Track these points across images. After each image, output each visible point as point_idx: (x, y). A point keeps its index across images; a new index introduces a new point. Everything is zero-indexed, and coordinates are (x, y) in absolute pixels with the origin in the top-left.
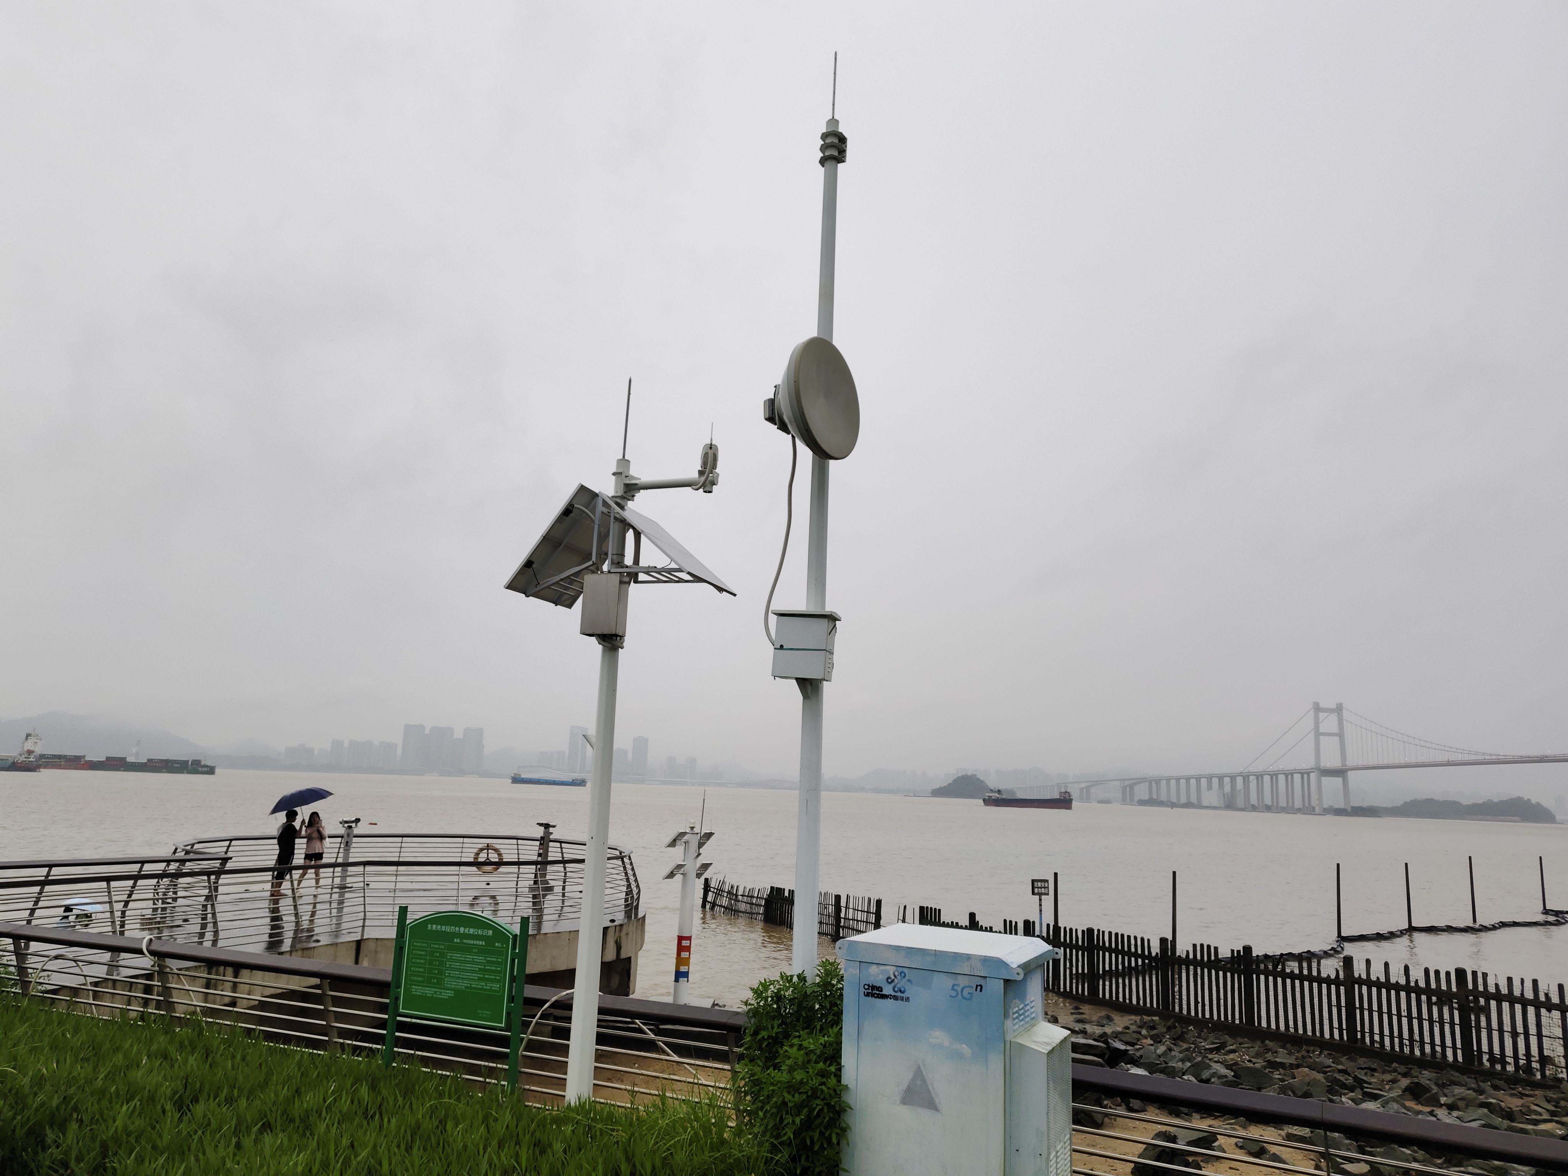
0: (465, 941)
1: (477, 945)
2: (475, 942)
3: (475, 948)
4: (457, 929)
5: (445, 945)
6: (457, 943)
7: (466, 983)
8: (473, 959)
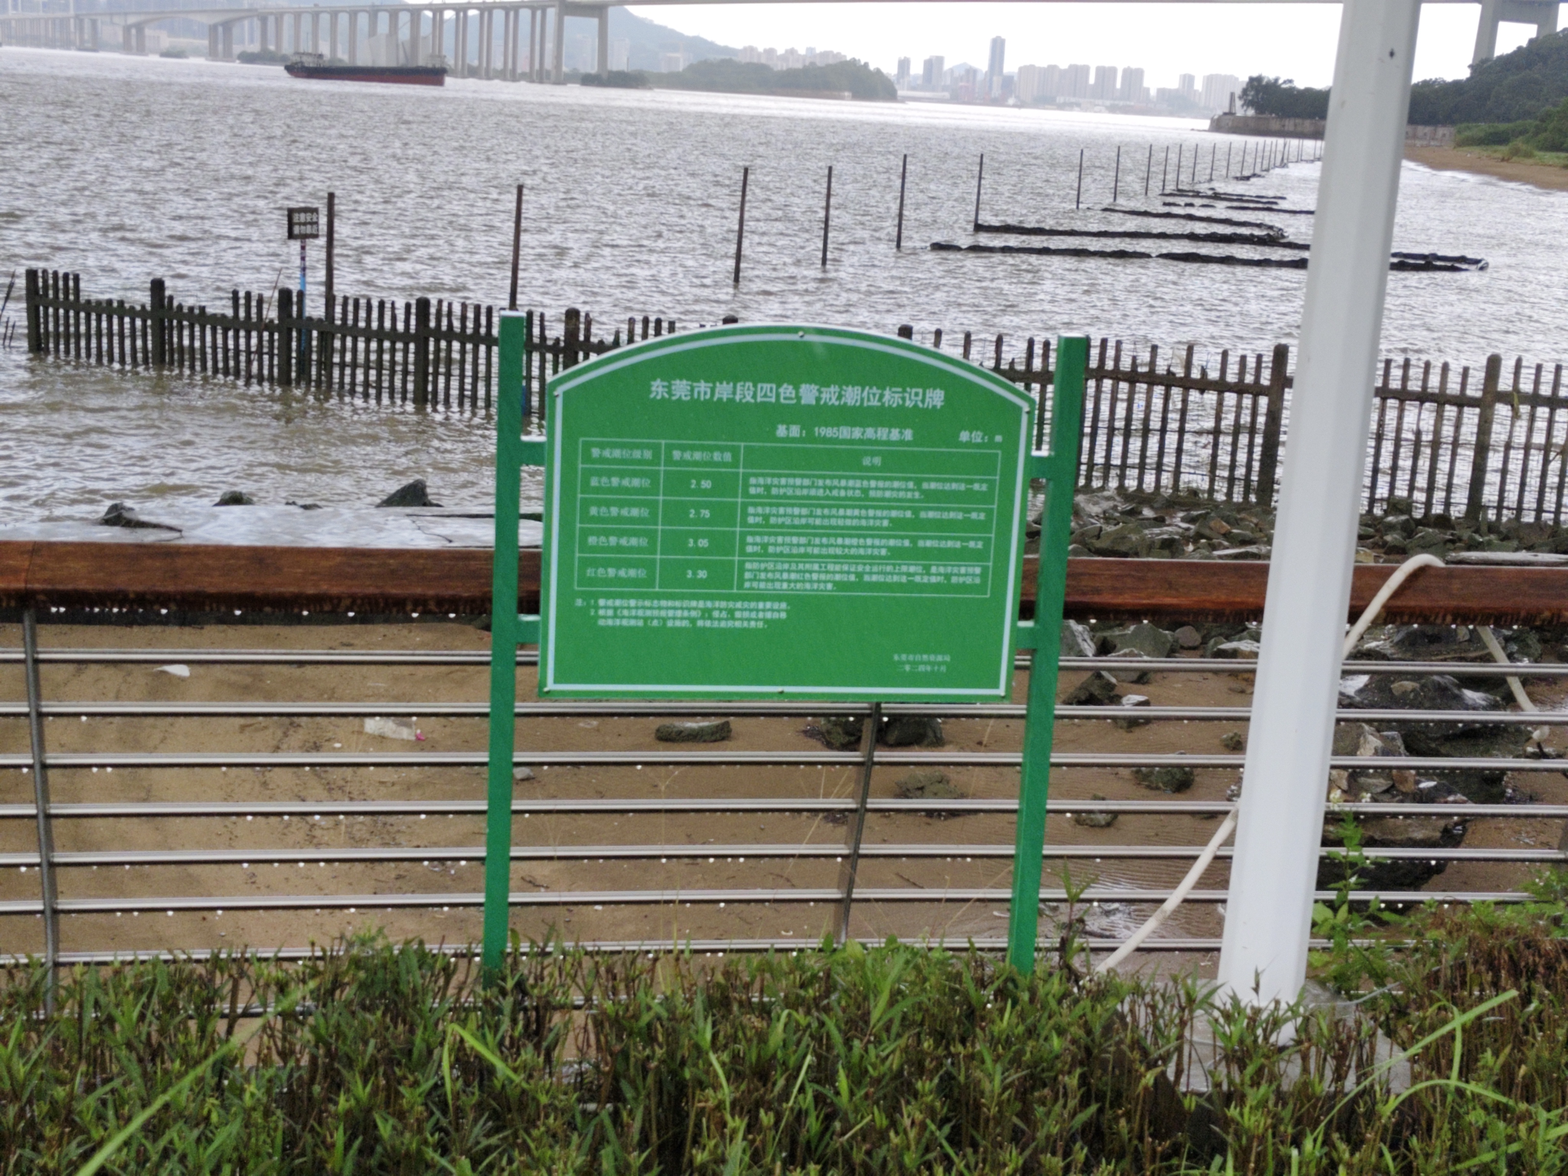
0: (827, 432)
1: (876, 442)
2: (870, 433)
3: (873, 454)
4: (787, 390)
5: (735, 451)
6: (787, 439)
7: (842, 573)
8: (866, 491)
